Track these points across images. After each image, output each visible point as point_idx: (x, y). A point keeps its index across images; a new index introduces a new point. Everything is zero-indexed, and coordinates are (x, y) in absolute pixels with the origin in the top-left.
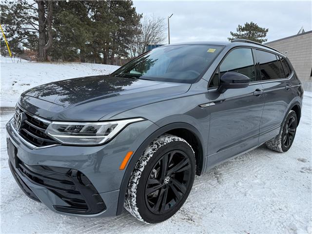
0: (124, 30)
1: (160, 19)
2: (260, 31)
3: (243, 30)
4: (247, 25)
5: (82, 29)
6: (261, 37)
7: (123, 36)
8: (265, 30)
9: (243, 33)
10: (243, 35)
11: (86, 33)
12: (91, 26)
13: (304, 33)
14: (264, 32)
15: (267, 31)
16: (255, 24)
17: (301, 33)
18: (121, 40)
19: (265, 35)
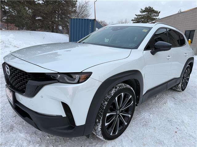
2: (155, 13)
6: (156, 16)
8: (158, 12)
9: (144, 14)
10: (144, 15)
14: (157, 13)
15: (160, 12)
16: (152, 7)
19: (158, 16)
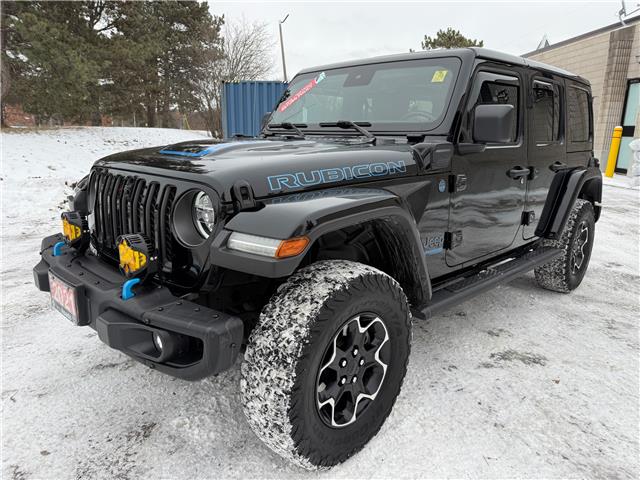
0: (187, 52)
1: (258, 25)
3: (434, 44)
4: (441, 35)
5: (72, 53)
7: (185, 64)
8: (477, 43)
9: (436, 50)
11: (82, 61)
12: (99, 44)
13: (548, 47)
15: (481, 44)
16: (456, 32)
17: (543, 46)
18: (183, 73)
